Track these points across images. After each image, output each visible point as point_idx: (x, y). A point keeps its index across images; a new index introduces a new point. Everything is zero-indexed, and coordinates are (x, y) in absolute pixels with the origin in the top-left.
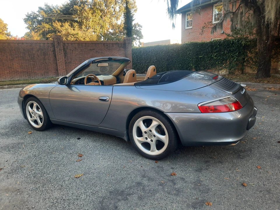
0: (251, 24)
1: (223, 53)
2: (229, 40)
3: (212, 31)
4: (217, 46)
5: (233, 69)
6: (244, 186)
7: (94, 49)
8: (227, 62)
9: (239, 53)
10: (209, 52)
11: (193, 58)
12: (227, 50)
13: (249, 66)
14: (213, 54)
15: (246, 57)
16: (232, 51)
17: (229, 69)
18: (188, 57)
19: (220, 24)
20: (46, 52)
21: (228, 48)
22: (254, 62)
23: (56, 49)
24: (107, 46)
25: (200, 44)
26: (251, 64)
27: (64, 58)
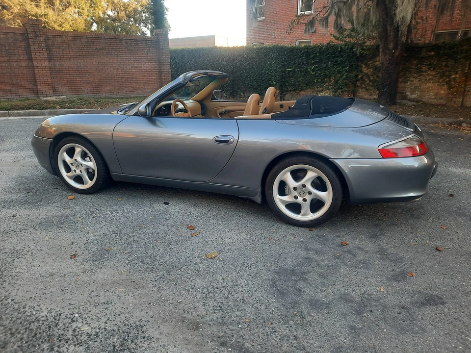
0: (371, 21)
1: (325, 65)
2: (334, 45)
3: (307, 30)
4: (316, 54)
5: (340, 91)
6: (440, 251)
7: (103, 49)
8: (330, 81)
9: (349, 67)
10: (303, 63)
11: (277, 72)
12: (331, 62)
13: (363, 88)
14: (309, 66)
15: (360, 74)
16: (339, 64)
17: (333, 92)
18: (268, 70)
19: (325, 19)
20: (11, 51)
21: (333, 58)
22: (371, 81)
23: (31, 44)
24: (127, 43)
25: (288, 49)
26: (367, 84)
27: (48, 63)
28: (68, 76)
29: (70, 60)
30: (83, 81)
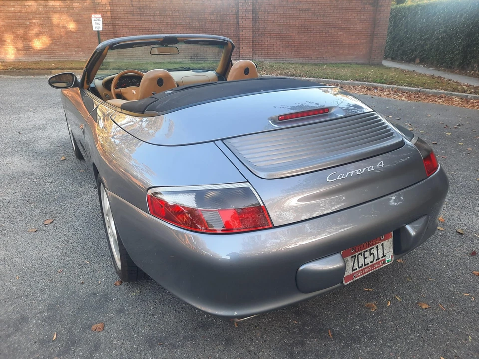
20: (224, 16)
23: (240, 9)
27: (252, 26)
28: (269, 39)
29: (274, 22)
30: (282, 45)
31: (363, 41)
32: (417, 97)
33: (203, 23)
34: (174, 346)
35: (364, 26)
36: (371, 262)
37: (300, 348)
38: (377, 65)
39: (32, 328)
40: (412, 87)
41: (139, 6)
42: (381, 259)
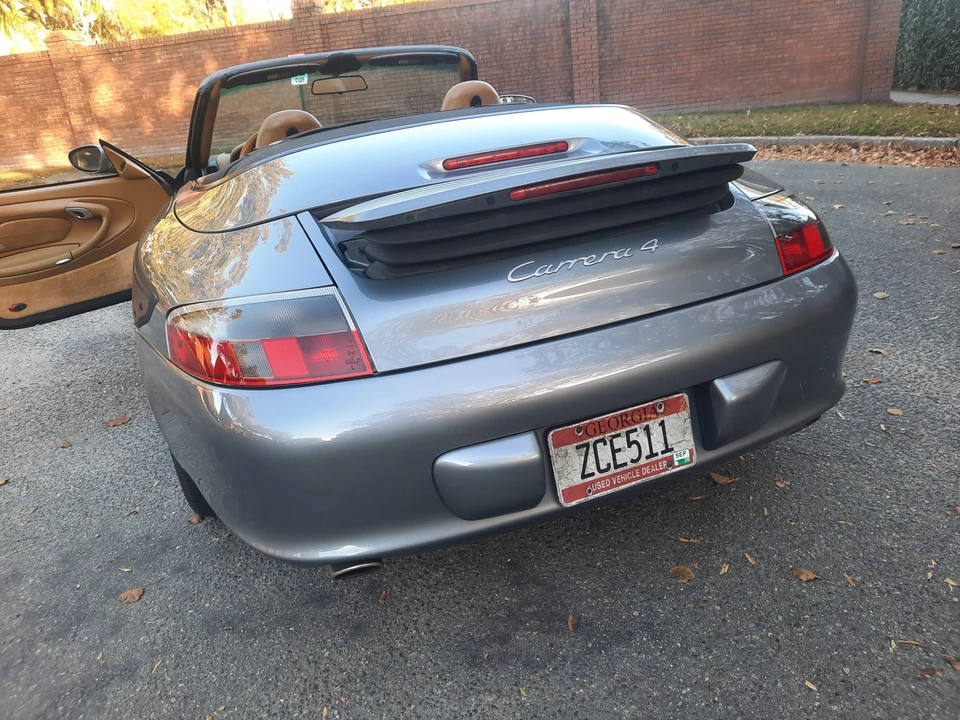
20: (539, 31)
23: (571, 13)
27: (596, 46)
28: (634, 69)
29: (642, 33)
30: (663, 78)
31: (842, 53)
32: (950, 157)
33: (499, 50)
34: (252, 633)
35: (844, 21)
36: (633, 461)
37: (496, 647)
38: (877, 101)
39: (22, 591)
40: (939, 136)
41: (374, 30)
42: (660, 456)
